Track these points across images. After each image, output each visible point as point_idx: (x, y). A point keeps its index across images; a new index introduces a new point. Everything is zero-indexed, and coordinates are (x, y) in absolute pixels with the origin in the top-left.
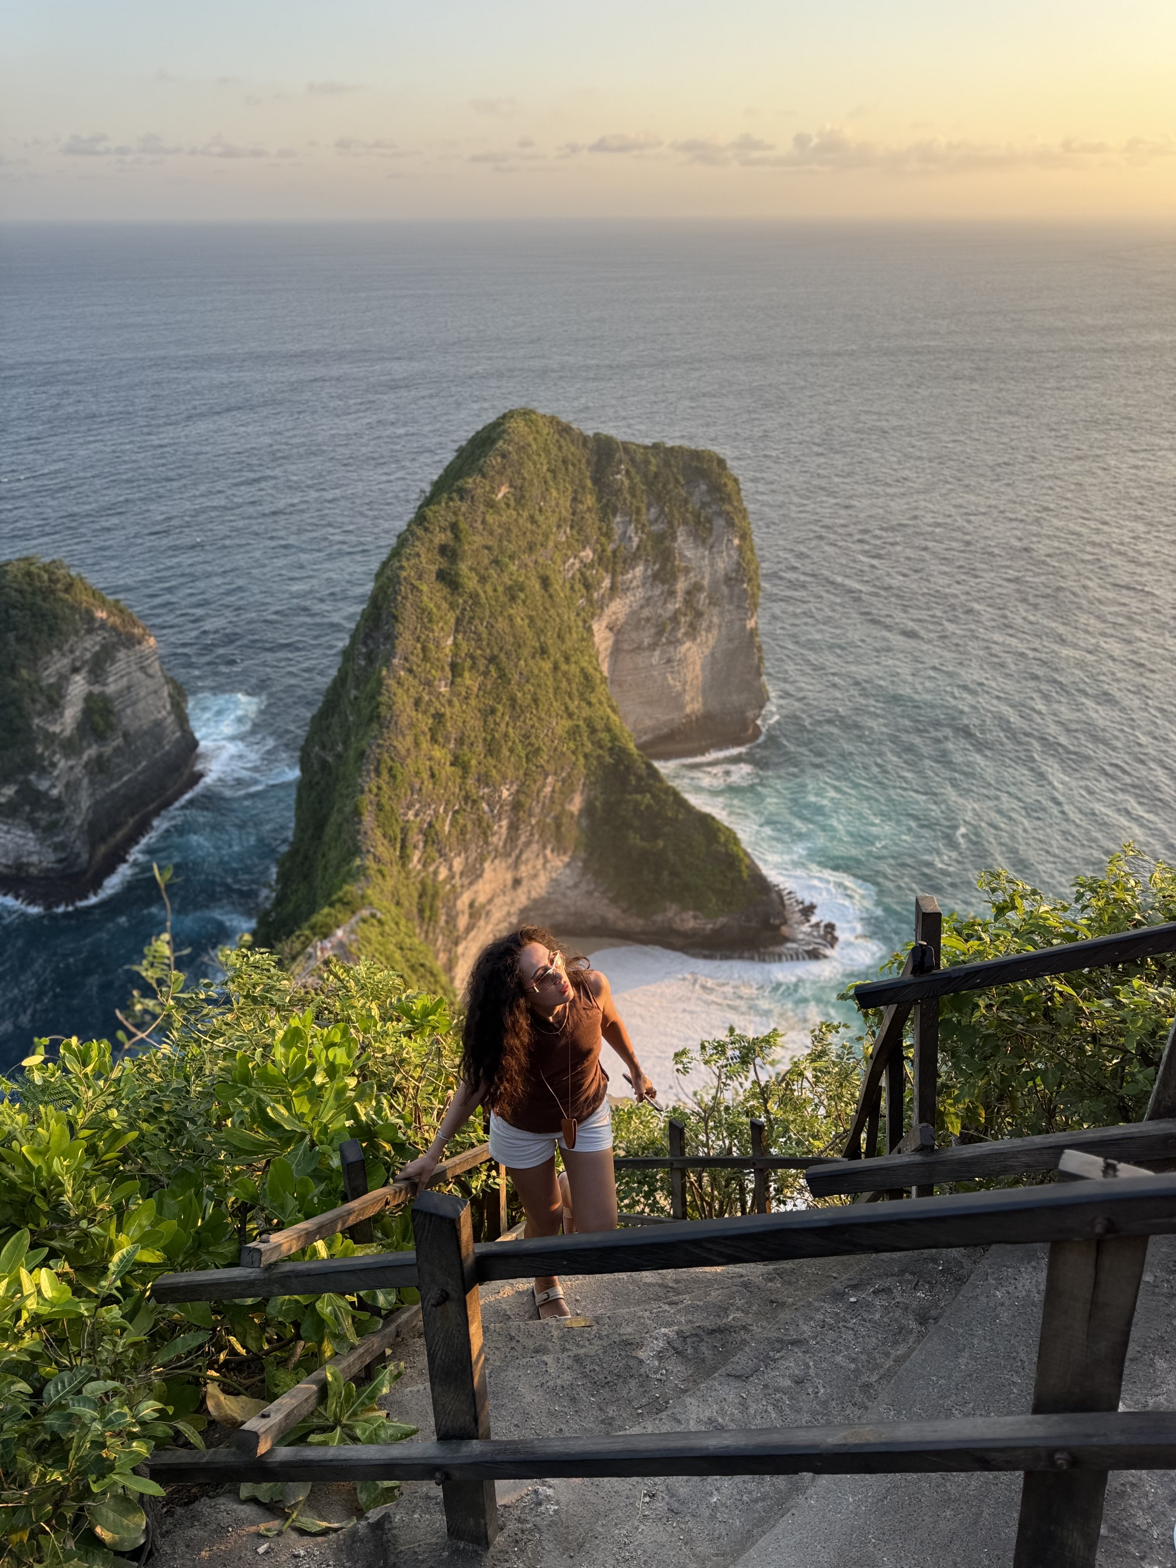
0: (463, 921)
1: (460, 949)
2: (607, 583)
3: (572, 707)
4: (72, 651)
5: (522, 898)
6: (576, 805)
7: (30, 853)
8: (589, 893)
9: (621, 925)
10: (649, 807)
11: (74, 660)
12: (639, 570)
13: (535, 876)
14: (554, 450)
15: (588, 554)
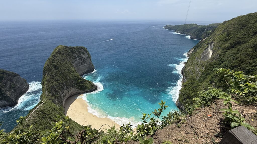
0: (62, 98)
1: (63, 100)
2: (74, 60)
3: (71, 74)
5: (70, 93)
6: (74, 83)
7: (6, 103)
8: (77, 90)
9: (82, 92)
10: (82, 81)
11: (7, 80)
12: (77, 59)
13: (71, 90)
14: (65, 49)
15: (71, 58)
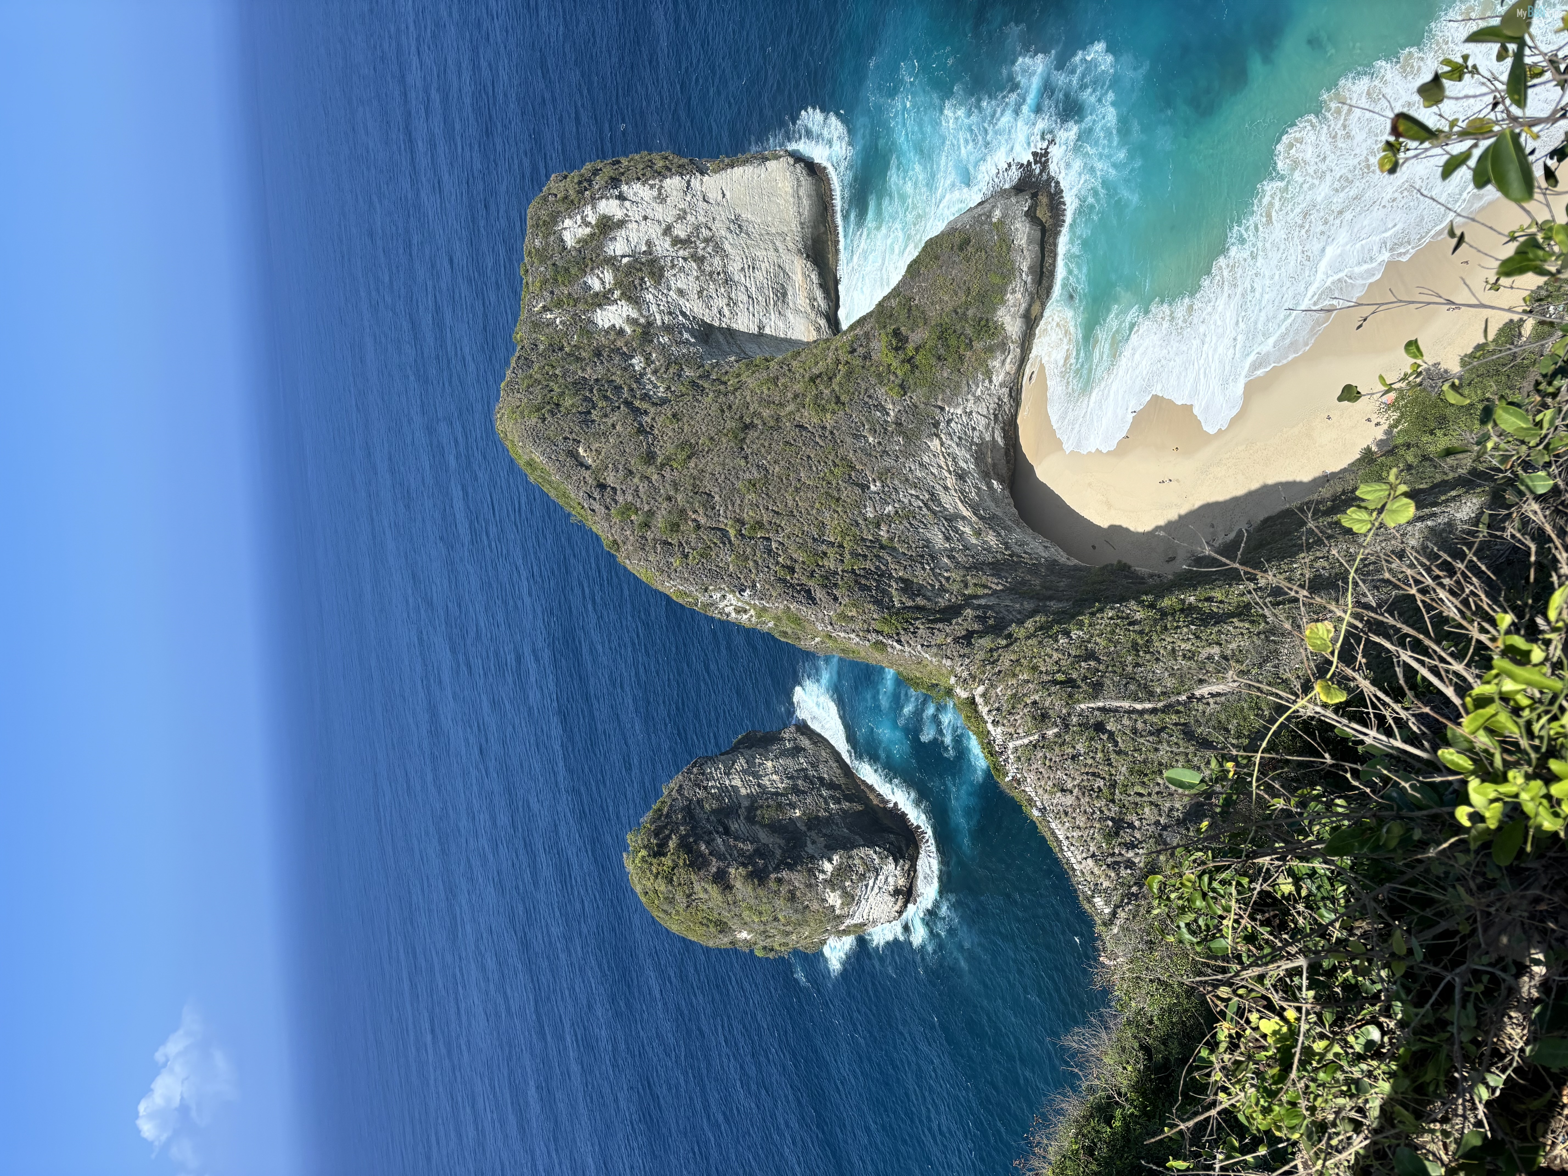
4: (710, 833)
9: (1012, 366)
11: (718, 832)
